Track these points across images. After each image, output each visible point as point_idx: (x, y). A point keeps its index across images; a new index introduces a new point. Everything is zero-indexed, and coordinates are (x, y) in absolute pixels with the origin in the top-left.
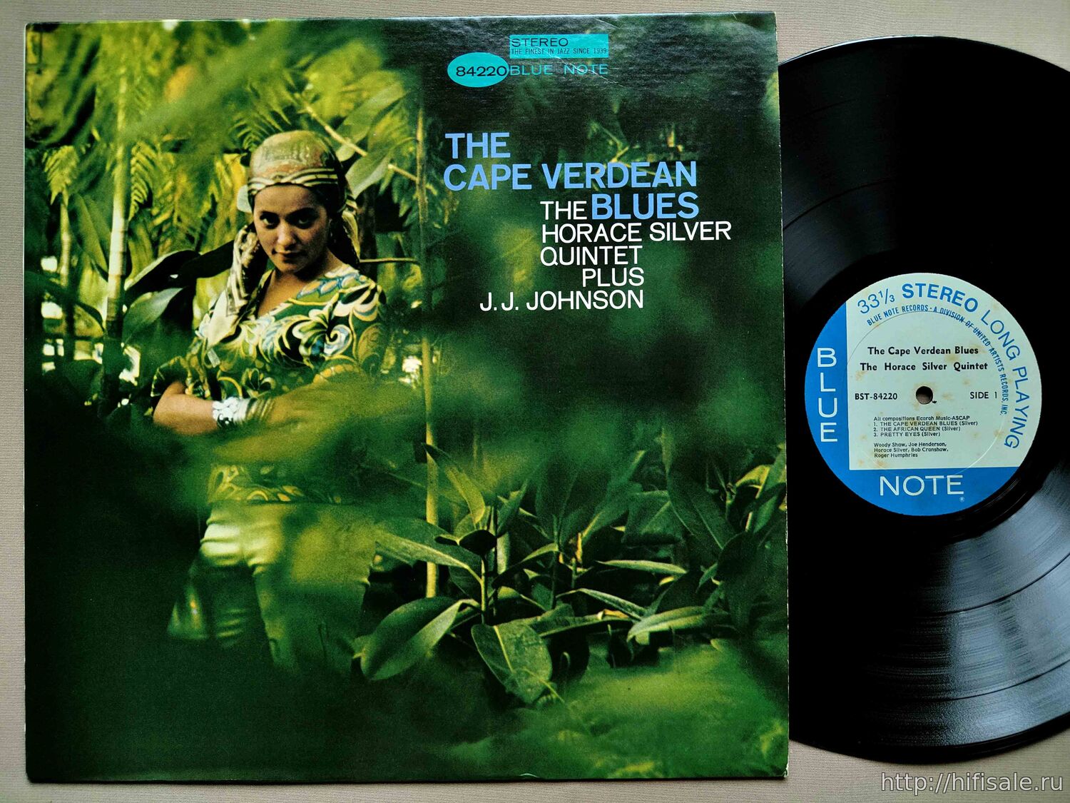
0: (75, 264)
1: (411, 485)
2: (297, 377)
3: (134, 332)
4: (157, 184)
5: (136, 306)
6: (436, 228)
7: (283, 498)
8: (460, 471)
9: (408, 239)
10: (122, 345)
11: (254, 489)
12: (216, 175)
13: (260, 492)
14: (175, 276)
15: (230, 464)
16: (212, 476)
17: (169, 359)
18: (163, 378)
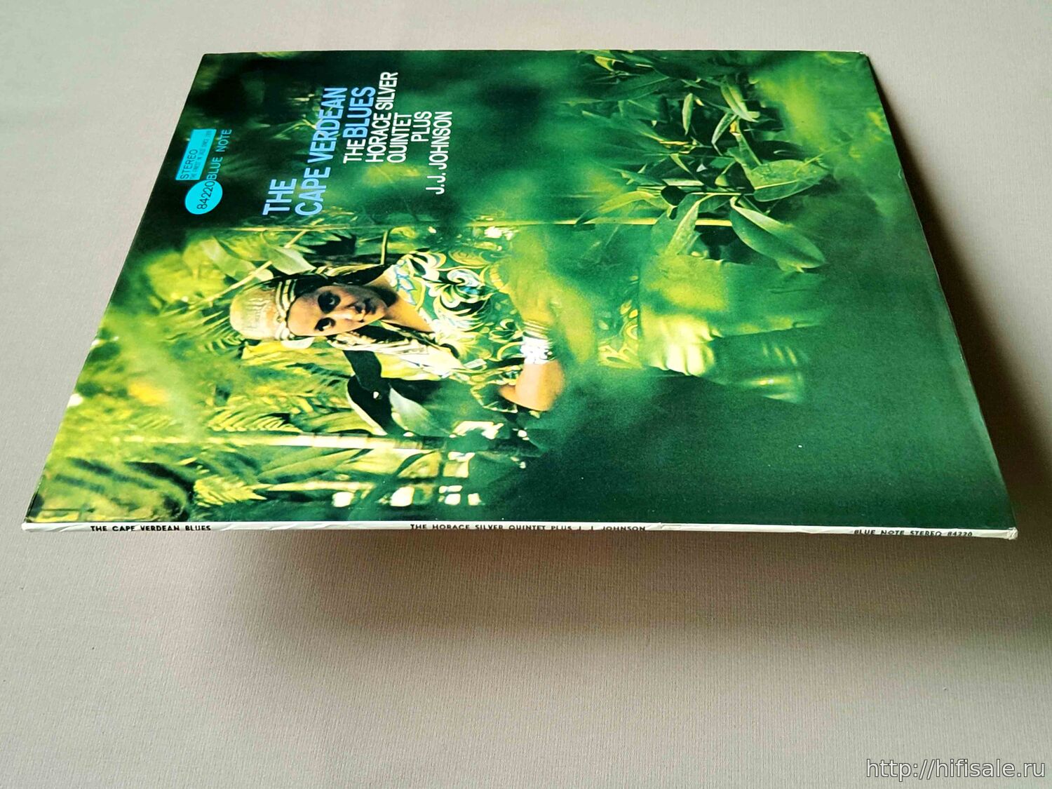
0: (347, 477)
1: (617, 232)
2: (501, 304)
3: (437, 427)
4: (262, 410)
5: (406, 425)
6: (357, 220)
7: (634, 313)
8: (602, 205)
9: (364, 236)
10: (452, 436)
11: (625, 335)
12: (264, 365)
13: (628, 331)
14: (376, 395)
15: (597, 351)
16: (611, 365)
17: (473, 398)
18: (496, 402)
